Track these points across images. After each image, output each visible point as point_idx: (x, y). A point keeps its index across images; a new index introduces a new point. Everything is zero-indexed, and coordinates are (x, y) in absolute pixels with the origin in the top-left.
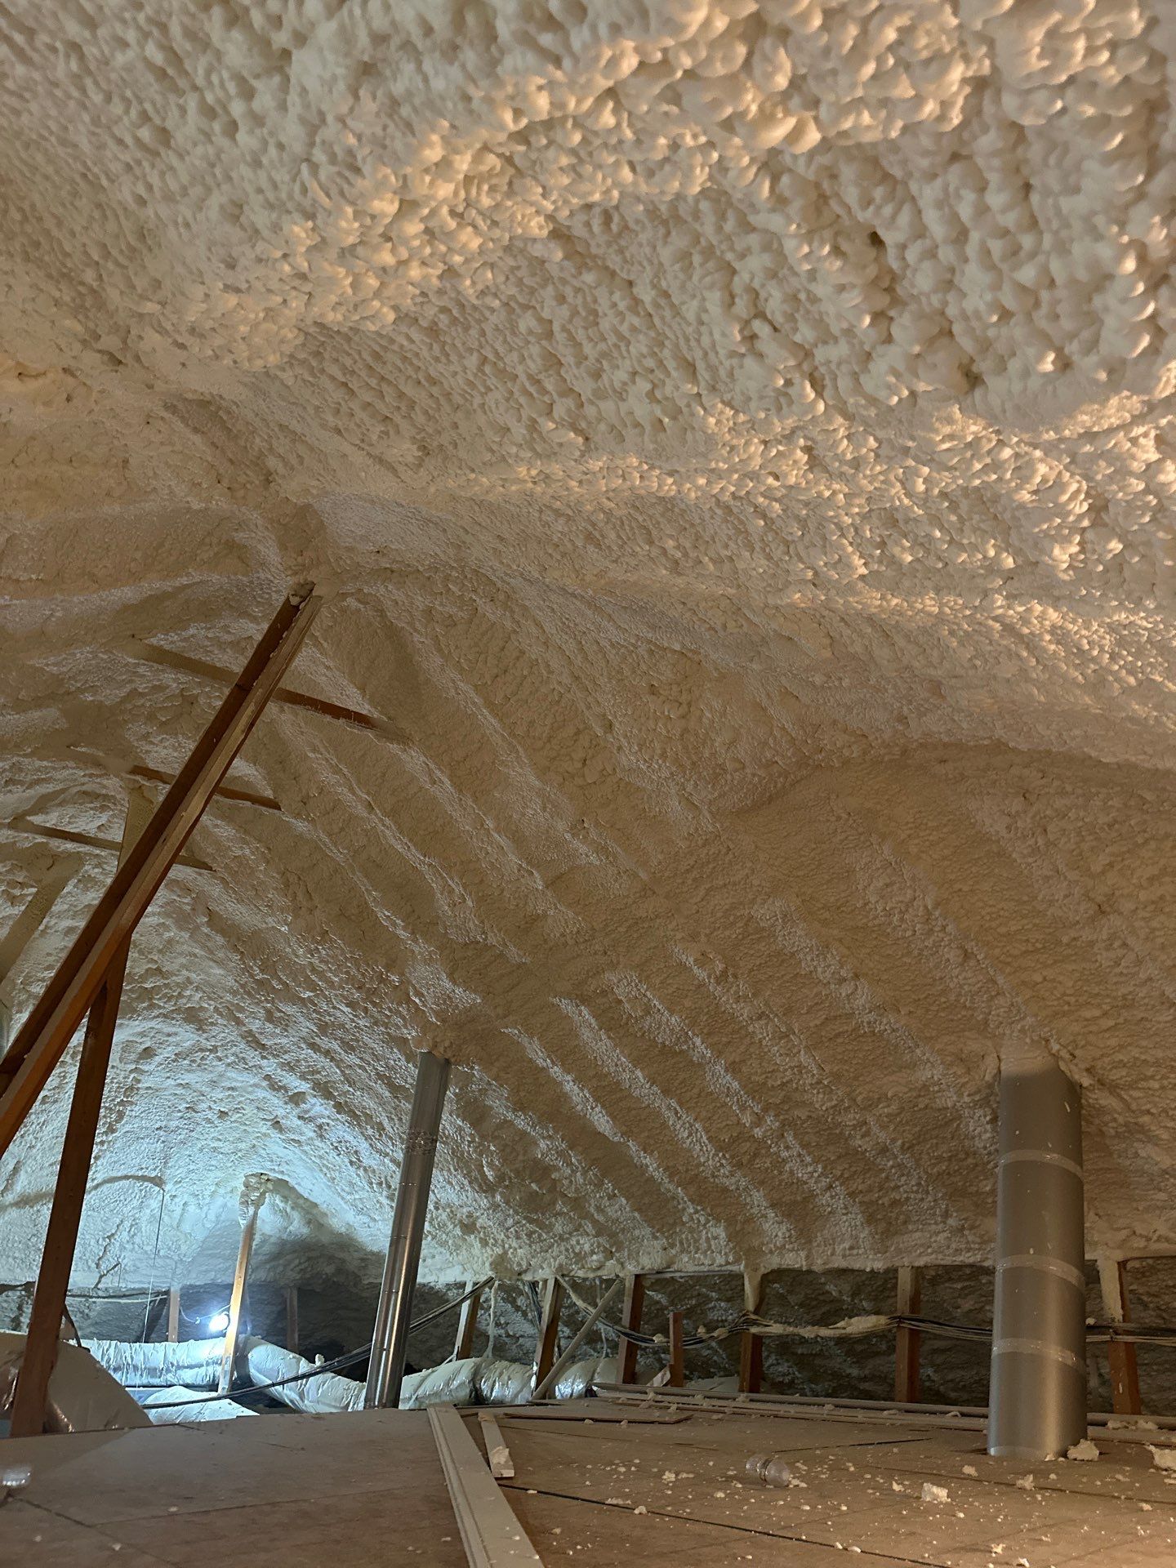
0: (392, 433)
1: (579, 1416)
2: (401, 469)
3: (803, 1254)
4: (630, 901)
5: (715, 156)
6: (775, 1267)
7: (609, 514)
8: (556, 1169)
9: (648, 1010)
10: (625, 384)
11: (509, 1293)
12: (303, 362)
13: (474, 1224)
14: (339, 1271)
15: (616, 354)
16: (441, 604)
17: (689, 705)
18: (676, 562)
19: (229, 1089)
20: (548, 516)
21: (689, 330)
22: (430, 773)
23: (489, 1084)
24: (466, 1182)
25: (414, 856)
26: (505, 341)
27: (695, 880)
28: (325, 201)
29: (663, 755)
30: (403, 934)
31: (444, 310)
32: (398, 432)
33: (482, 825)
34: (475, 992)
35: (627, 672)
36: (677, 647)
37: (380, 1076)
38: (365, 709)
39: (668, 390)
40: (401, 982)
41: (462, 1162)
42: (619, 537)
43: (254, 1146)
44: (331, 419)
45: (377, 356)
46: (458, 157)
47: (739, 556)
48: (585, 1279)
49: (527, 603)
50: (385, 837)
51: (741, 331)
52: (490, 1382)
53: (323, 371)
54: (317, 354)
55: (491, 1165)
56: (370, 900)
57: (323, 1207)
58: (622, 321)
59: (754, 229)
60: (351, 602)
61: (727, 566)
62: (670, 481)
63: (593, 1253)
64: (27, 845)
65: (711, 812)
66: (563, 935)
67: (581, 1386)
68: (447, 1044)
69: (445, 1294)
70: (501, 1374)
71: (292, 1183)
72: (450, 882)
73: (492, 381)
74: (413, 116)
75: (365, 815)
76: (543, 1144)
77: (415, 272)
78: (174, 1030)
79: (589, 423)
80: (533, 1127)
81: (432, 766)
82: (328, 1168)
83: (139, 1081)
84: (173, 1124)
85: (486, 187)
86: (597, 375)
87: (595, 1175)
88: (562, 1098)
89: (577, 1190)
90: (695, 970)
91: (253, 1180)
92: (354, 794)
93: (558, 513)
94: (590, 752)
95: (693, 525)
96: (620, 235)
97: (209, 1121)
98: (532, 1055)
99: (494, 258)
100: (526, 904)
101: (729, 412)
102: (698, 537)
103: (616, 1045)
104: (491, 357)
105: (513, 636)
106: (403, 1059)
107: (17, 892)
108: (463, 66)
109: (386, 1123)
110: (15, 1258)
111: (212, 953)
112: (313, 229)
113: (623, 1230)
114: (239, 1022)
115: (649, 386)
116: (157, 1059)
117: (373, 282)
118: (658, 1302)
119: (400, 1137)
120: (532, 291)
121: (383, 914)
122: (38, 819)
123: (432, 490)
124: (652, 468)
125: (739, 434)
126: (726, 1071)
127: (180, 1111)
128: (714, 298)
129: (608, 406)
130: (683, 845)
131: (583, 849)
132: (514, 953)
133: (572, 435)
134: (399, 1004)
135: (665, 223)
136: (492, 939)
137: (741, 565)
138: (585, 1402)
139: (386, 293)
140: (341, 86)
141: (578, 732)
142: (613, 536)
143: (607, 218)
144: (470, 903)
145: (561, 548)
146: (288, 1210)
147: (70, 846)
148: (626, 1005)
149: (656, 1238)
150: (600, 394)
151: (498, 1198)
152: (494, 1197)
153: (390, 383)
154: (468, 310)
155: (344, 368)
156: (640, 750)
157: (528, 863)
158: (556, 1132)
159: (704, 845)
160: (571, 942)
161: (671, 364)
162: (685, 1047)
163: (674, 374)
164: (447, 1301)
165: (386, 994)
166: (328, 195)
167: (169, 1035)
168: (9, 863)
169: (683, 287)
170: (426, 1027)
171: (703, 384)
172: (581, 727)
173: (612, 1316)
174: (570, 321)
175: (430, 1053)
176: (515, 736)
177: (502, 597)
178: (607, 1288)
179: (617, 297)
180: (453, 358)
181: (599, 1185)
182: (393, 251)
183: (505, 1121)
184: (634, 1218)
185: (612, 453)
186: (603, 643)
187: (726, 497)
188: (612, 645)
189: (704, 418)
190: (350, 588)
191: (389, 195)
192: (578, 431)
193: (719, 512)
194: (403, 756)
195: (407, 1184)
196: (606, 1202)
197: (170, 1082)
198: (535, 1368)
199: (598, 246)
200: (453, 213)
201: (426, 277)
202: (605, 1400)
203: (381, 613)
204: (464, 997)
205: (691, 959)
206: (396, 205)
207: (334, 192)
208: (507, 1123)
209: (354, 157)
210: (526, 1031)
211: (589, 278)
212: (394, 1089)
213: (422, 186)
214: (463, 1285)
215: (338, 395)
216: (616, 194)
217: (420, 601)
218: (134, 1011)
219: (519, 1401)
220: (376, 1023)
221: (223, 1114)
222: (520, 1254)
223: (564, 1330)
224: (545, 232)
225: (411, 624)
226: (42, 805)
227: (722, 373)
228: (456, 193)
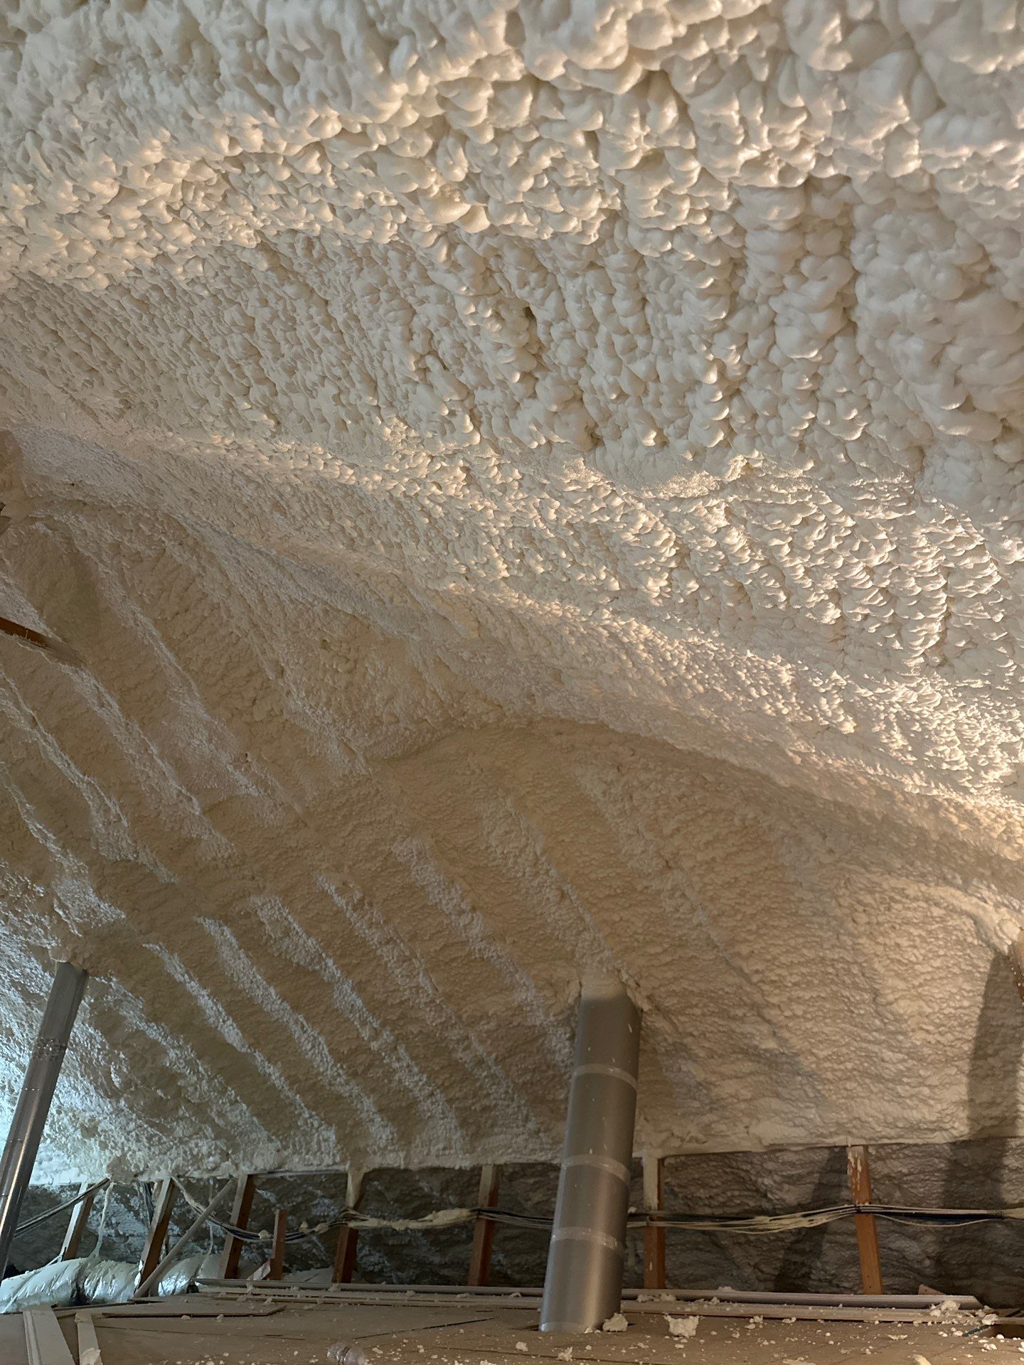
0: (96, 383)
1: (178, 1312)
2: (102, 417)
3: (402, 1155)
4: (283, 831)
5: (404, 218)
6: (377, 1166)
7: (295, 489)
8: (183, 1076)
9: (287, 932)
10: (315, 384)
11: (123, 1194)
12: (14, 304)
13: (95, 1127)
15: (308, 357)
16: (130, 541)
17: (356, 661)
18: (352, 540)
20: (239, 481)
21: (374, 352)
22: (100, 696)
23: (125, 995)
24: (92, 1088)
25: (74, 774)
26: (211, 326)
27: (344, 816)
28: (45, 170)
29: (328, 704)
30: (52, 847)
31: (156, 288)
32: (102, 384)
33: (146, 750)
34: (120, 907)
35: (302, 626)
36: (350, 611)
37: (14, 983)
38: (41, 628)
39: (352, 398)
40: (46, 894)
41: (89, 1068)
42: (303, 509)
44: (37, 362)
45: (88, 313)
46: (178, 164)
47: (407, 544)
48: (199, 1180)
49: (214, 552)
50: (45, 752)
51: (416, 363)
52: (94, 1282)
53: (34, 316)
54: (29, 300)
55: (118, 1072)
56: (22, 812)
58: (317, 332)
59: (433, 283)
60: (40, 527)
61: (396, 551)
62: (350, 472)
63: (210, 1155)
65: (365, 758)
66: (214, 859)
67: (184, 1282)
68: (87, 955)
69: (59, 1195)
70: (106, 1273)
72: (107, 801)
73: (195, 357)
74: (137, 120)
75: (28, 729)
76: (172, 1054)
77: (130, 250)
79: (281, 410)
80: (165, 1037)
81: (102, 689)
85: (202, 194)
86: (292, 371)
87: (220, 1083)
88: (198, 1011)
89: (201, 1096)
90: (335, 896)
92: (19, 708)
93: (249, 480)
94: (261, 693)
95: (369, 511)
96: (320, 260)
98: (171, 970)
99: (205, 255)
100: (181, 828)
101: (403, 427)
102: (373, 523)
103: (253, 964)
104: (196, 336)
105: (198, 580)
106: (40, 967)
108: (187, 91)
109: (15, 1029)
112: (33, 192)
113: (241, 1134)
115: (336, 391)
117: (89, 250)
118: (267, 1200)
119: (29, 1043)
120: (239, 290)
121: (34, 827)
123: (131, 439)
124: (335, 458)
125: (410, 446)
126: (353, 990)
128: (396, 331)
129: (299, 399)
130: (337, 784)
131: (243, 780)
132: (163, 873)
133: (265, 417)
134: (43, 915)
135: (359, 260)
136: (143, 859)
137: (407, 552)
138: (185, 1299)
139: (100, 262)
140: (70, 77)
141: (251, 674)
142: (297, 508)
143: (310, 244)
144: (125, 822)
145: (250, 510)
148: (268, 927)
149: (270, 1140)
150: (292, 388)
151: (122, 1103)
152: (118, 1102)
153: (98, 339)
154: (179, 293)
155: (55, 318)
156: (307, 696)
157: (188, 790)
158: (186, 1042)
159: (356, 786)
160: (221, 866)
161: (356, 377)
162: (317, 967)
163: (358, 386)
164: (60, 1203)
165: (29, 904)
166: (50, 167)
169: (370, 316)
170: (67, 938)
171: (382, 399)
172: (255, 669)
173: (221, 1214)
174: (271, 322)
175: (68, 963)
176: (188, 671)
177: (191, 542)
178: (220, 1189)
179: (313, 311)
180: (161, 330)
181: (223, 1092)
182: (110, 227)
183: (137, 1031)
184: (253, 1122)
185: (300, 440)
186: (283, 598)
187: (398, 495)
188: (291, 601)
189: (381, 428)
190: (39, 513)
191: (110, 180)
192: (271, 415)
193: (392, 505)
194: (75, 678)
195: (30, 1089)
196: (227, 1107)
198: (141, 1267)
199: (300, 265)
200: (169, 208)
201: (140, 257)
202: (205, 1295)
203: (69, 540)
204: (109, 912)
205: (333, 888)
206: (116, 190)
207: (56, 165)
208: (139, 1033)
209: (78, 140)
210: (167, 947)
211: (290, 290)
212: (27, 995)
213: (140, 180)
214: (77, 1187)
215: (47, 340)
216: (318, 227)
217: (109, 535)
219: (120, 1300)
220: (15, 932)
222: (138, 1155)
223: (174, 1229)
224: (254, 244)
225: (98, 555)
227: (399, 394)
228: (173, 193)
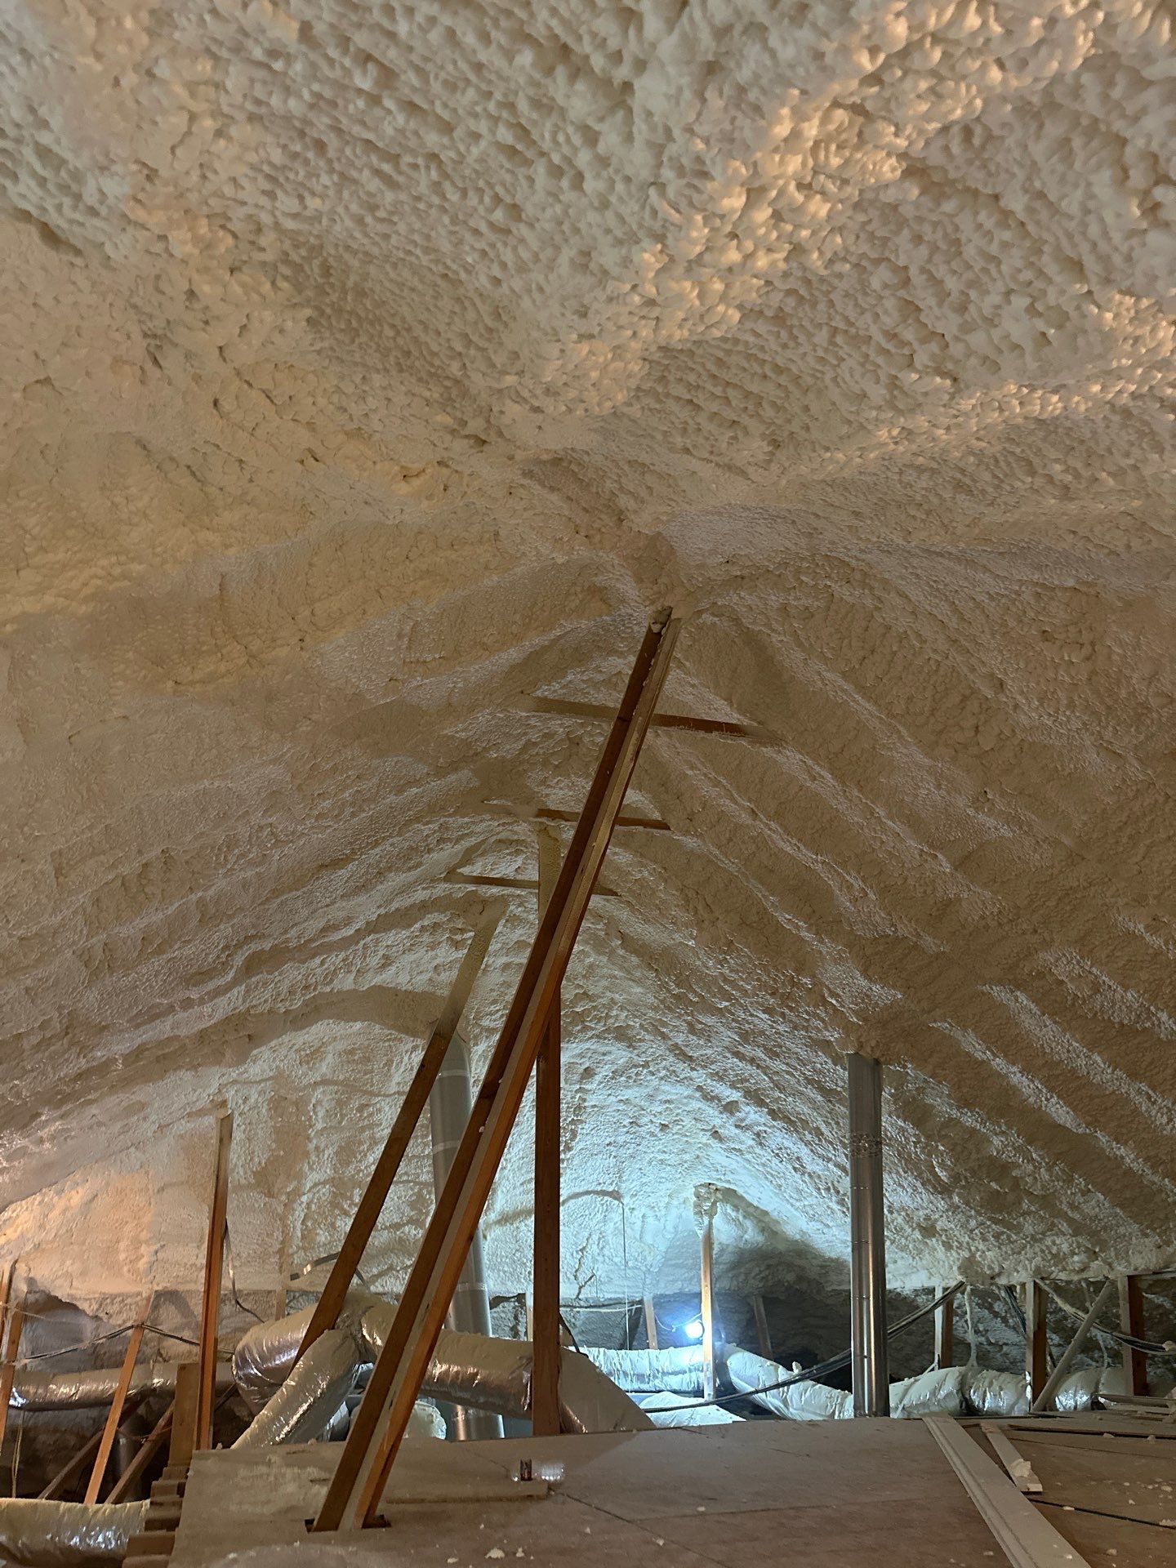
0: (740, 435)
1: (1096, 1429)
2: (751, 470)
4: (1056, 871)
5: (1100, 16)
7: (980, 455)
8: (1017, 1166)
9: (1096, 988)
10: (998, 308)
11: (985, 1298)
12: (647, 392)
13: (933, 1227)
14: (800, 1279)
15: (984, 279)
16: (796, 599)
17: (1093, 644)
18: (1066, 488)
19: (666, 1102)
20: (910, 475)
21: (1072, 225)
22: (809, 770)
23: (925, 1081)
24: (918, 1184)
25: (806, 856)
26: (856, 304)
27: (1130, 837)
28: (675, 216)
29: (1071, 705)
30: (807, 936)
31: (791, 292)
32: (747, 433)
33: (872, 814)
34: (894, 987)
35: (1012, 623)
36: (1071, 583)
37: (809, 1081)
38: (735, 718)
39: (1052, 298)
40: (814, 984)
41: (910, 1164)
42: (995, 476)
43: (698, 1157)
44: (679, 441)
45: (720, 362)
46: (806, 125)
47: (1145, 461)
48: (1069, 1282)
49: (887, 576)
50: (772, 841)
51: (1140, 205)
52: (981, 1392)
53: (668, 395)
54: (663, 379)
55: (942, 1165)
56: (768, 905)
57: (774, 1215)
58: (990, 241)
59: (1150, 83)
60: (707, 618)
61: (1131, 477)
62: (1055, 398)
63: (1073, 1254)
64: (461, 895)
65: (1139, 759)
66: (982, 918)
67: (1085, 1398)
68: (873, 1043)
69: (914, 1300)
70: (991, 1384)
71: (740, 1191)
72: (848, 878)
73: (845, 351)
75: (750, 822)
76: (997, 1141)
77: (761, 262)
78: (608, 1049)
79: (957, 362)
80: (983, 1123)
81: (810, 762)
82: (772, 1176)
83: (584, 1100)
84: (621, 1139)
85: (834, 147)
86: (964, 308)
87: (1063, 1171)
88: (1011, 1091)
89: (1043, 1187)
90: (1147, 937)
91: (703, 1191)
92: (736, 803)
93: (920, 470)
94: (982, 717)
95: (1082, 442)
96: (983, 147)
97: (652, 1134)
98: (969, 1049)
99: (843, 220)
100: (934, 889)
101: (1129, 301)
102: (1090, 453)
103: (1064, 1031)
104: (842, 326)
105: (876, 614)
106: (830, 1062)
107: (458, 937)
108: (813, 25)
109: (823, 1127)
110: (504, 1272)
111: (629, 973)
112: (663, 250)
113: (1105, 1228)
114: (664, 1037)
115: (1027, 301)
116: (598, 1078)
117: (718, 286)
118: (1160, 1306)
119: (841, 1142)
120: (885, 242)
121: (784, 918)
122: (466, 870)
123: (784, 482)
124: (1034, 389)
125: (1143, 322)
127: (625, 1126)
129: (977, 339)
130: (1110, 800)
131: (991, 822)
132: (929, 942)
133: (938, 380)
134: (816, 1006)
135: (1037, 116)
136: (903, 931)
138: (1097, 1415)
139: (731, 294)
140: (687, 95)
141: (965, 698)
142: (987, 476)
143: (968, 133)
144: (872, 896)
145: (926, 506)
146: (741, 1218)
147: (495, 890)
148: (1069, 985)
149: (1147, 1236)
150: (967, 328)
151: (956, 1199)
152: (951, 1198)
153: (735, 386)
154: (816, 284)
155: (688, 385)
156: (1042, 705)
157: (931, 846)
158: (1010, 1128)
159: (1136, 797)
160: (993, 924)
161: (1052, 269)
162: (1148, 1025)
163: (1057, 278)
164: (917, 1307)
165: (800, 997)
166: (678, 210)
167: (604, 1054)
168: (448, 913)
169: (1062, 180)
170: (848, 1028)
171: (1093, 279)
172: (968, 692)
173: (1106, 1320)
174: (929, 260)
175: (857, 1053)
176: (894, 717)
177: (858, 576)
178: (1097, 1291)
179: (982, 216)
181: (1069, 1181)
182: (739, 246)
183: (951, 1119)
184: (1117, 1215)
185: (987, 387)
186: (979, 598)
187: (1124, 400)
188: (991, 598)
189: (1098, 316)
190: (704, 604)
191: (738, 189)
192: (944, 375)
193: (1116, 418)
194: (779, 758)
195: (858, 1188)
196: (1079, 1198)
197: (612, 1098)
198: (1028, 1378)
199: (959, 167)
200: (800, 185)
201: (771, 264)
202: (1120, 1413)
203: (737, 622)
204: (883, 994)
205: (1141, 927)
206: (744, 197)
207: (684, 205)
208: (951, 1122)
209: (703, 162)
210: (958, 1024)
211: (949, 206)
212: (827, 1093)
213: (771, 167)
214: (932, 1291)
215: (684, 414)
216: (979, 102)
217: (774, 601)
218: (570, 1034)
219: (1016, 1413)
220: (795, 1028)
221: (664, 1127)
222: (990, 1257)
223: (1053, 1338)
224: (899, 174)
225: (769, 625)
226: (467, 858)
228: (804, 164)
